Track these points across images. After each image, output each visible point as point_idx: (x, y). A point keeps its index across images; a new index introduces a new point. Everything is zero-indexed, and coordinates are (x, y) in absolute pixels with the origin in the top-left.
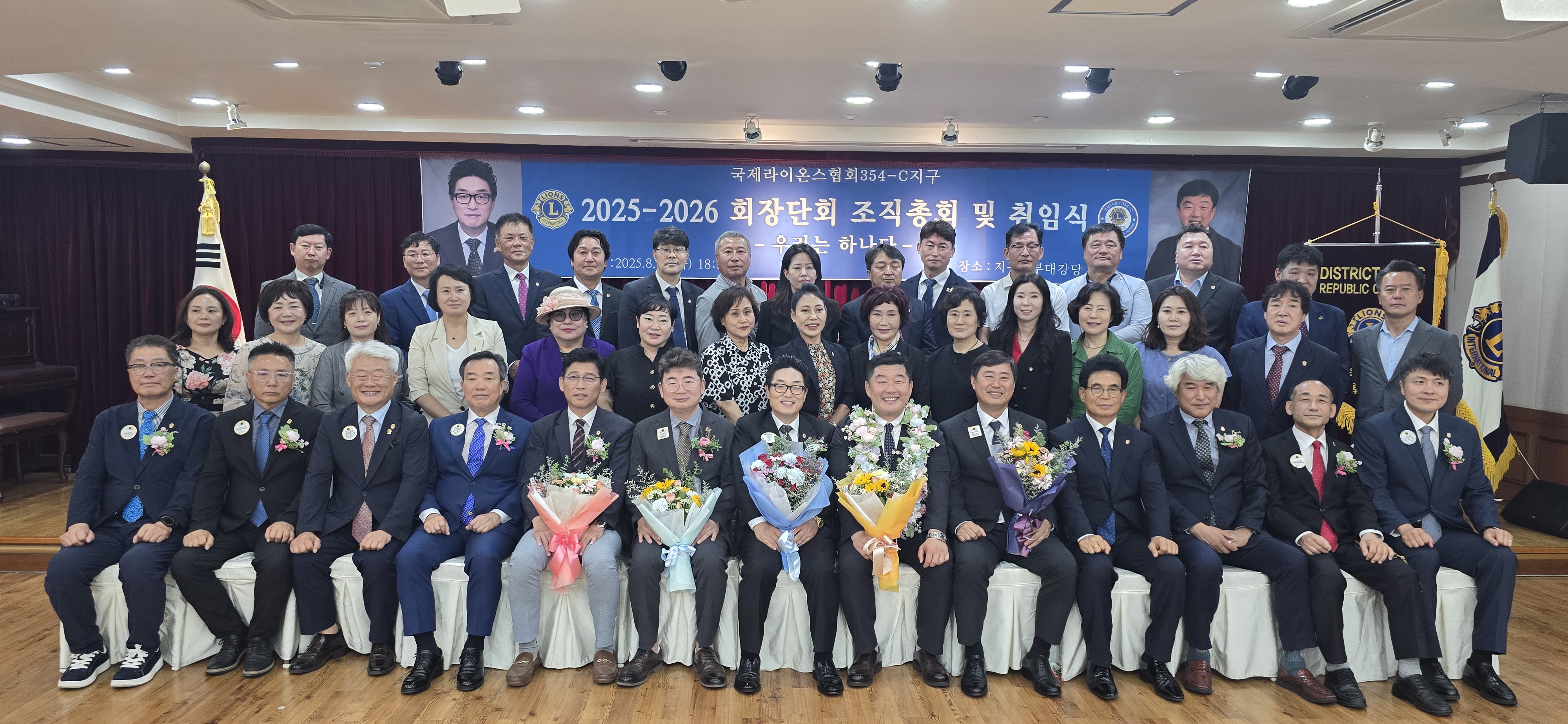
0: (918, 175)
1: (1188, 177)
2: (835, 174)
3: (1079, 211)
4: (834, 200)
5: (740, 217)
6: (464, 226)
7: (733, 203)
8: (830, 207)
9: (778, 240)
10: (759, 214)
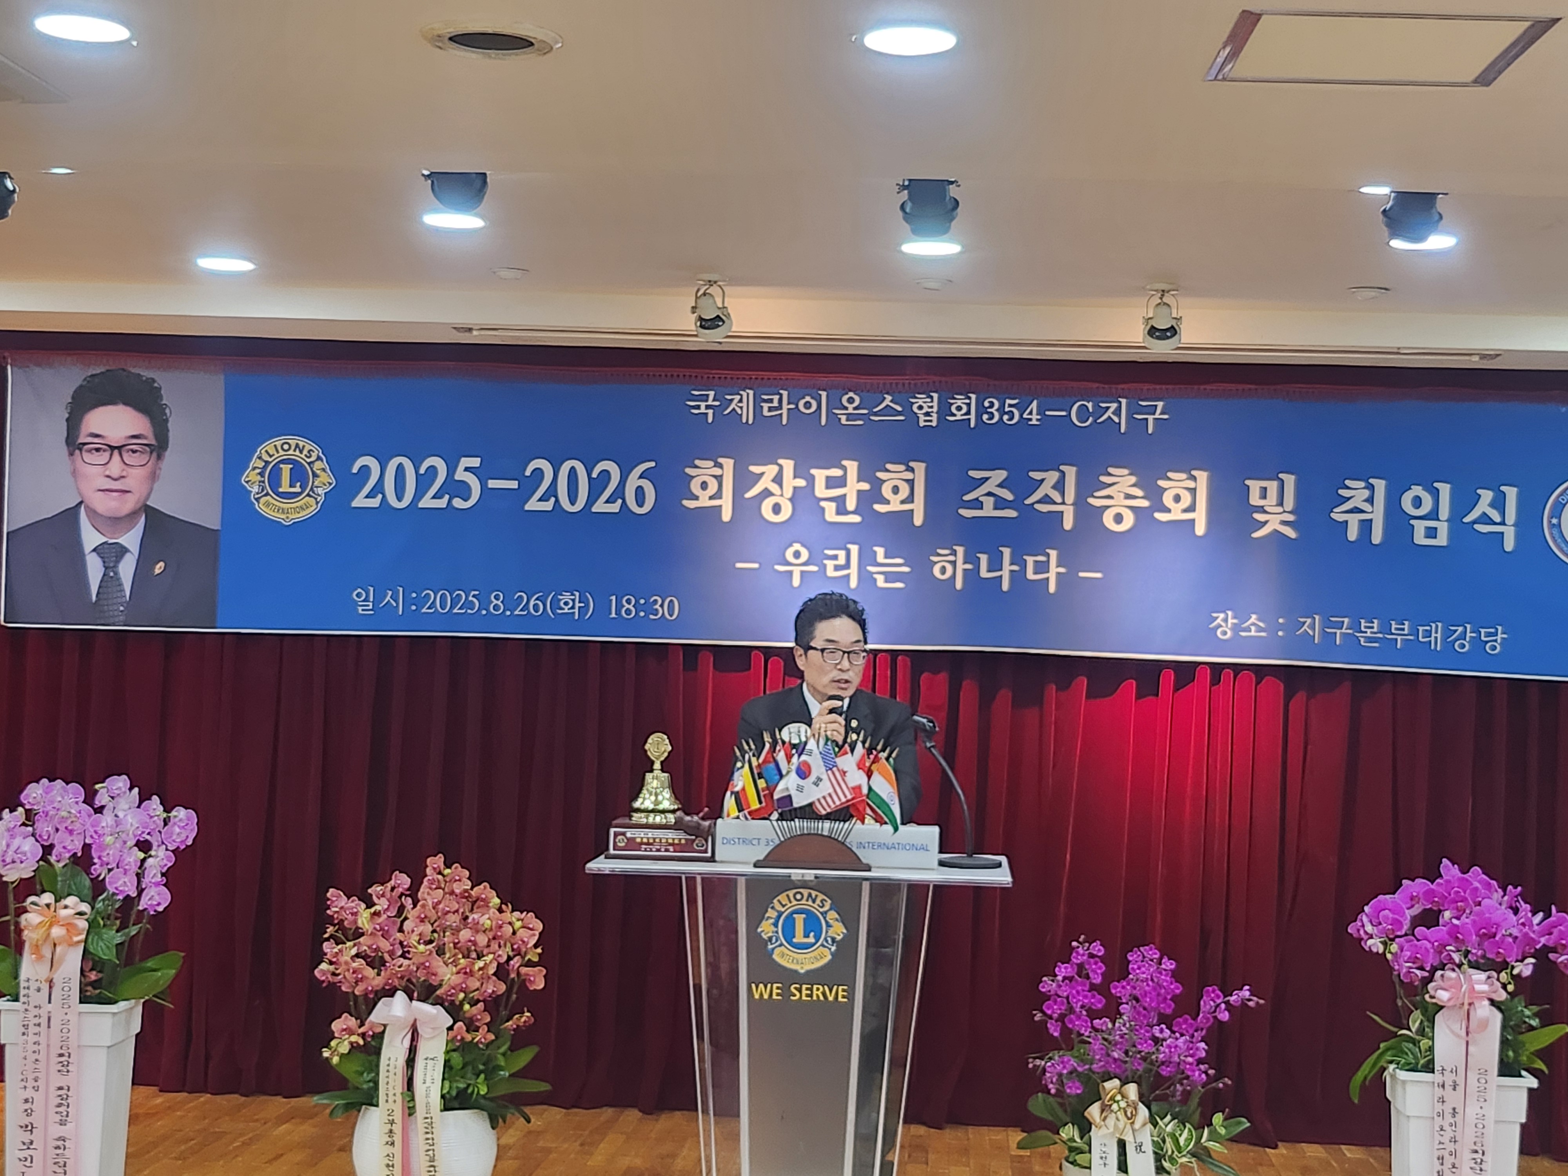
0: (1118, 412)
2: (925, 407)
3: (1499, 503)
4: (920, 468)
5: (704, 501)
6: (93, 514)
7: (688, 471)
8: (911, 483)
9: (789, 555)
10: (748, 495)
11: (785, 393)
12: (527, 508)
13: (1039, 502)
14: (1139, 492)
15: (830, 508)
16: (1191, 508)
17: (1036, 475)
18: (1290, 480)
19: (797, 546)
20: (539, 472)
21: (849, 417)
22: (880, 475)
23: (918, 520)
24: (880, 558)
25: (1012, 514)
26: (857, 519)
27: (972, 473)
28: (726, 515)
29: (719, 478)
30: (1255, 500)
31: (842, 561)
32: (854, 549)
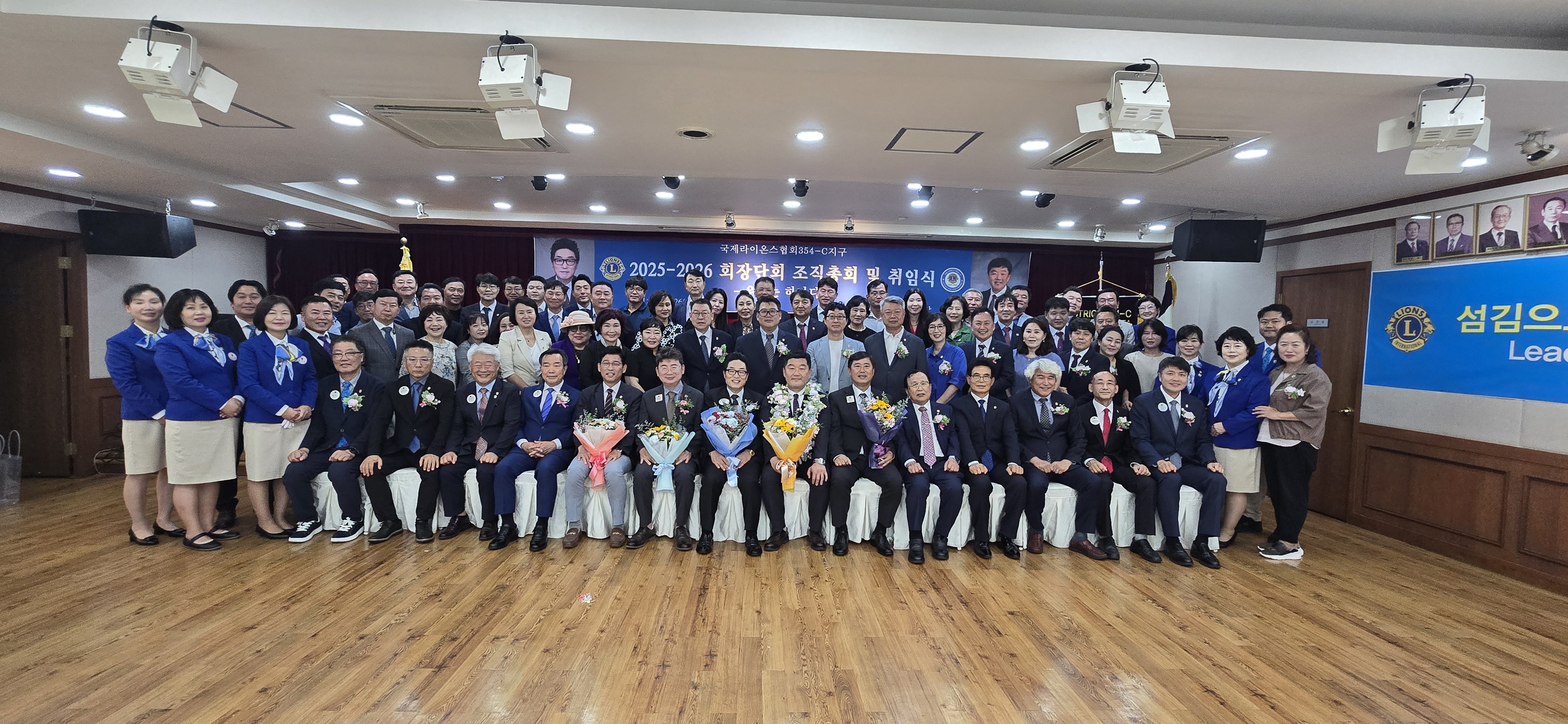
0: (834, 251)
1: (994, 256)
2: (784, 250)
3: (930, 275)
4: (782, 265)
5: (725, 274)
6: (559, 278)
7: (721, 266)
8: (780, 269)
10: (737, 273)
11: (746, 245)
16: (852, 275)
17: (812, 267)
18: (878, 269)
21: (764, 252)
22: (772, 267)
25: (807, 278)
27: (796, 267)
28: (731, 278)
29: (729, 268)
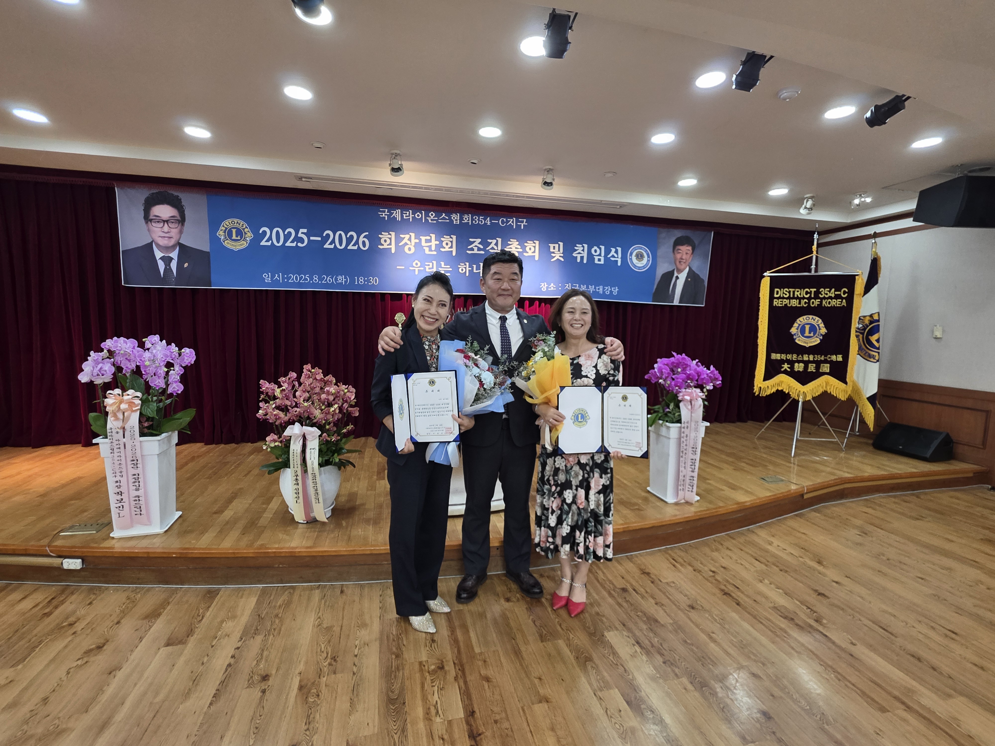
0: (513, 222)
1: (678, 233)
2: (456, 218)
3: (616, 252)
4: (454, 237)
5: (385, 246)
6: (158, 245)
7: (380, 236)
8: (452, 242)
9: (414, 264)
10: (400, 244)
11: (411, 211)
12: (325, 247)
13: (491, 249)
14: (519, 247)
15: (427, 250)
16: (534, 252)
17: (489, 241)
18: (561, 244)
19: (416, 261)
20: (328, 235)
21: (432, 220)
22: (442, 239)
23: (454, 254)
24: (443, 266)
25: (483, 252)
26: (435, 253)
27: (470, 240)
28: (393, 251)
29: (390, 239)
30: (552, 250)
31: (431, 266)
32: (435, 262)
